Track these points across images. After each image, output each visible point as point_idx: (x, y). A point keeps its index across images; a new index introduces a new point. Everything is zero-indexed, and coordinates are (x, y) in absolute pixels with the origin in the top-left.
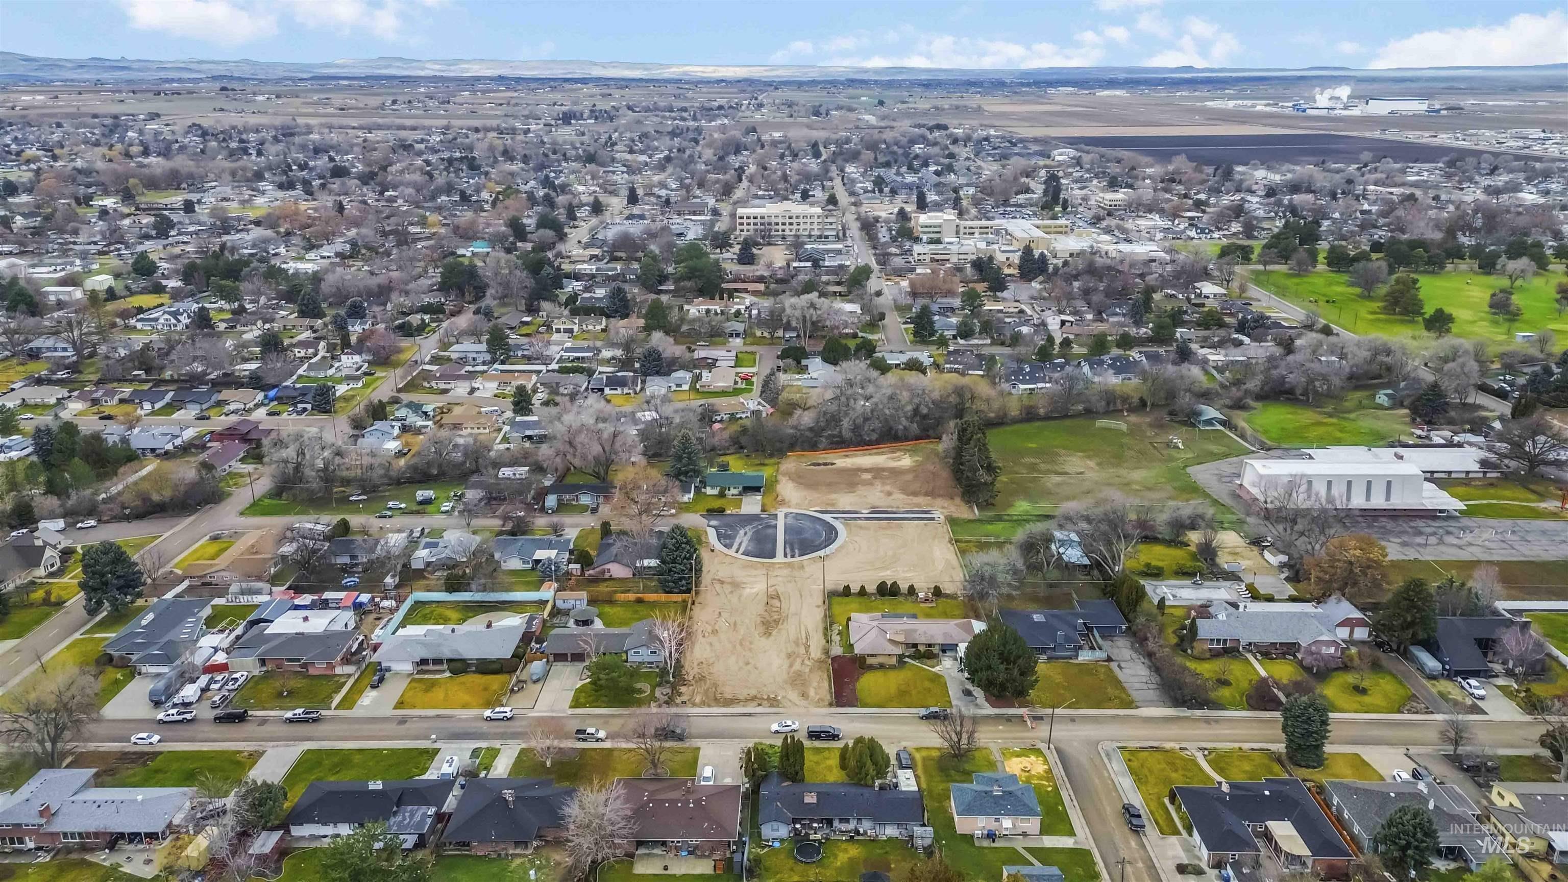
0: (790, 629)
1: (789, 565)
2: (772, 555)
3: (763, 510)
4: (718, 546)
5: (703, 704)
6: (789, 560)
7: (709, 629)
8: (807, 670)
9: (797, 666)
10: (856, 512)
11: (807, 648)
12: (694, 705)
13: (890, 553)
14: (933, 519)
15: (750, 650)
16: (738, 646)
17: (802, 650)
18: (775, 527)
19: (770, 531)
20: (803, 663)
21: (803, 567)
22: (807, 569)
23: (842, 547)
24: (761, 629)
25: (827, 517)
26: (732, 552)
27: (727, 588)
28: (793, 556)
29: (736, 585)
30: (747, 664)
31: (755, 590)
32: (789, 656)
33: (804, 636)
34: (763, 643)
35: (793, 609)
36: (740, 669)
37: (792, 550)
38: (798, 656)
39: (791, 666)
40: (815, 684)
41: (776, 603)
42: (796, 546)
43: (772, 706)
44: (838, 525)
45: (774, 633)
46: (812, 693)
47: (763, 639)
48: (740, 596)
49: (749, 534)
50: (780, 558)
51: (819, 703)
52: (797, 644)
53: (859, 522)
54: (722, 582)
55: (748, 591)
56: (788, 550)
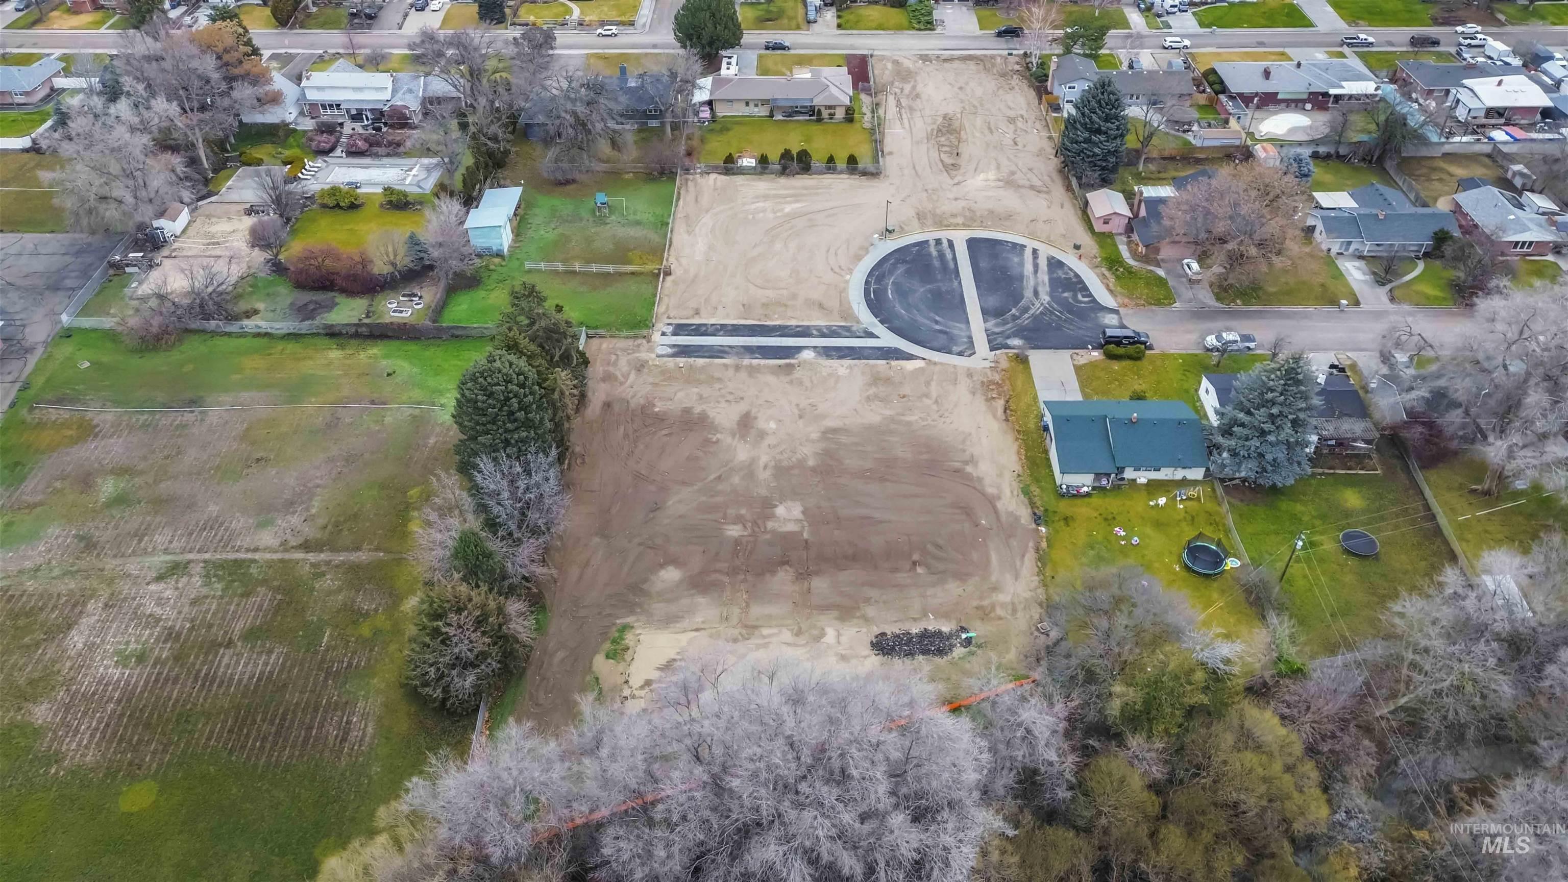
0: (921, 127)
1: (941, 222)
2: (972, 244)
3: (1022, 360)
4: (1071, 260)
5: (993, 57)
6: (944, 235)
7: (1020, 124)
8: (897, 84)
9: (907, 88)
10: (827, 352)
11: (899, 104)
12: (1000, 56)
13: (778, 246)
14: (680, 330)
15: (962, 101)
16: (977, 105)
17: (904, 102)
18: (985, 312)
19: (993, 301)
20: (902, 90)
21: (921, 217)
22: (912, 213)
23: (858, 258)
24: (956, 124)
25: (887, 339)
26: (1045, 251)
27: (1020, 178)
28: (938, 242)
29: (1009, 183)
30: (961, 88)
31: (982, 176)
32: (918, 96)
33: (904, 116)
34: (952, 108)
35: (924, 148)
36: (967, 83)
37: (942, 255)
38: (908, 96)
39: (914, 87)
40: (887, 72)
41: (948, 161)
42: (936, 263)
43: (927, 55)
44: (866, 318)
45: (940, 120)
46: (890, 66)
47: (950, 112)
48: (998, 167)
49: (1028, 294)
50: (960, 238)
51: (882, 58)
52: (911, 109)
53: (822, 323)
54: (1032, 187)
55: (992, 175)
56: (949, 256)
